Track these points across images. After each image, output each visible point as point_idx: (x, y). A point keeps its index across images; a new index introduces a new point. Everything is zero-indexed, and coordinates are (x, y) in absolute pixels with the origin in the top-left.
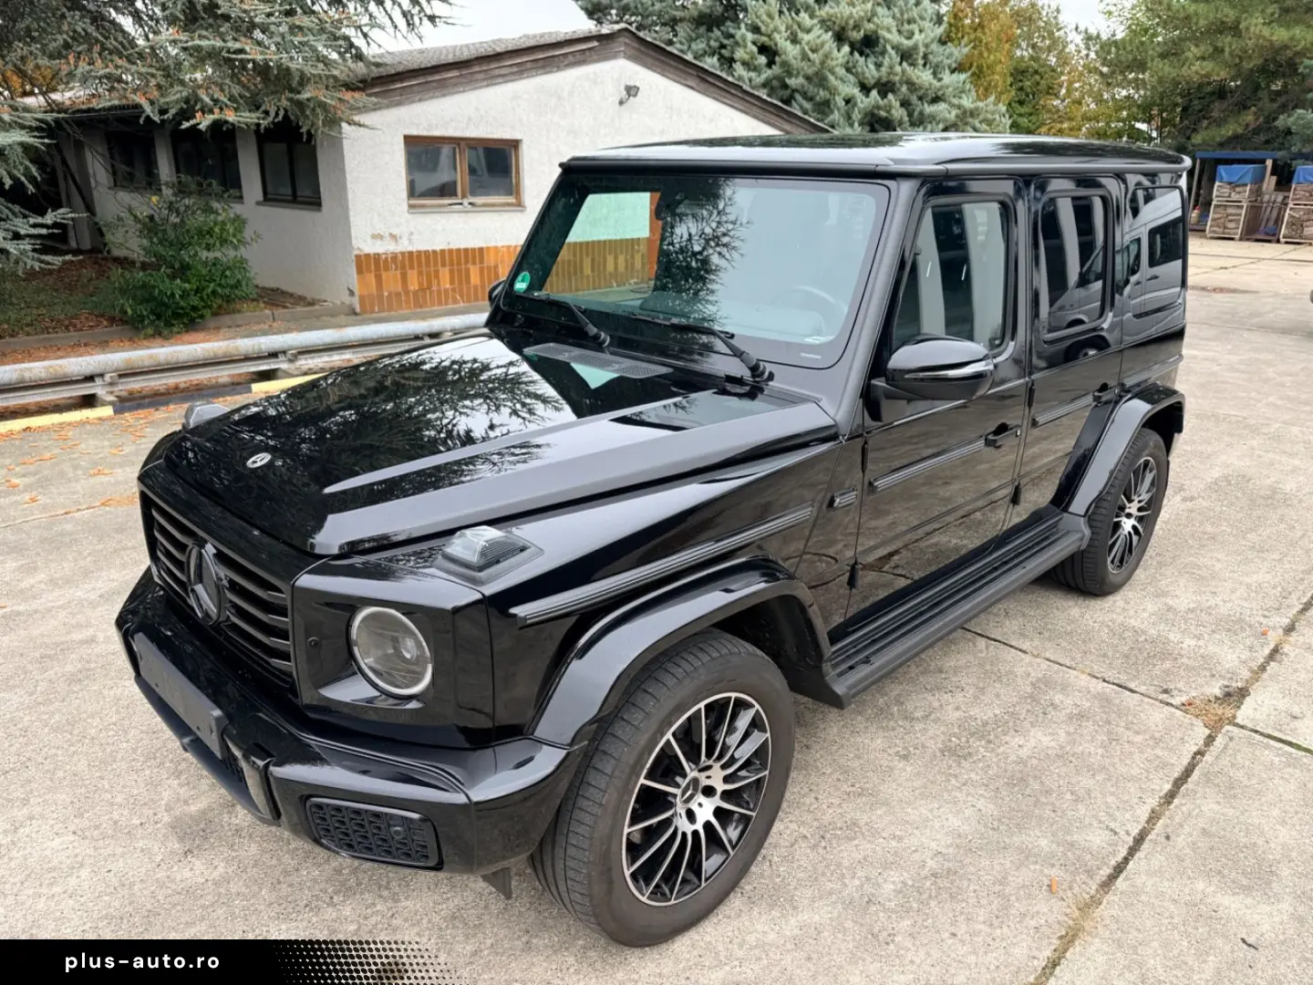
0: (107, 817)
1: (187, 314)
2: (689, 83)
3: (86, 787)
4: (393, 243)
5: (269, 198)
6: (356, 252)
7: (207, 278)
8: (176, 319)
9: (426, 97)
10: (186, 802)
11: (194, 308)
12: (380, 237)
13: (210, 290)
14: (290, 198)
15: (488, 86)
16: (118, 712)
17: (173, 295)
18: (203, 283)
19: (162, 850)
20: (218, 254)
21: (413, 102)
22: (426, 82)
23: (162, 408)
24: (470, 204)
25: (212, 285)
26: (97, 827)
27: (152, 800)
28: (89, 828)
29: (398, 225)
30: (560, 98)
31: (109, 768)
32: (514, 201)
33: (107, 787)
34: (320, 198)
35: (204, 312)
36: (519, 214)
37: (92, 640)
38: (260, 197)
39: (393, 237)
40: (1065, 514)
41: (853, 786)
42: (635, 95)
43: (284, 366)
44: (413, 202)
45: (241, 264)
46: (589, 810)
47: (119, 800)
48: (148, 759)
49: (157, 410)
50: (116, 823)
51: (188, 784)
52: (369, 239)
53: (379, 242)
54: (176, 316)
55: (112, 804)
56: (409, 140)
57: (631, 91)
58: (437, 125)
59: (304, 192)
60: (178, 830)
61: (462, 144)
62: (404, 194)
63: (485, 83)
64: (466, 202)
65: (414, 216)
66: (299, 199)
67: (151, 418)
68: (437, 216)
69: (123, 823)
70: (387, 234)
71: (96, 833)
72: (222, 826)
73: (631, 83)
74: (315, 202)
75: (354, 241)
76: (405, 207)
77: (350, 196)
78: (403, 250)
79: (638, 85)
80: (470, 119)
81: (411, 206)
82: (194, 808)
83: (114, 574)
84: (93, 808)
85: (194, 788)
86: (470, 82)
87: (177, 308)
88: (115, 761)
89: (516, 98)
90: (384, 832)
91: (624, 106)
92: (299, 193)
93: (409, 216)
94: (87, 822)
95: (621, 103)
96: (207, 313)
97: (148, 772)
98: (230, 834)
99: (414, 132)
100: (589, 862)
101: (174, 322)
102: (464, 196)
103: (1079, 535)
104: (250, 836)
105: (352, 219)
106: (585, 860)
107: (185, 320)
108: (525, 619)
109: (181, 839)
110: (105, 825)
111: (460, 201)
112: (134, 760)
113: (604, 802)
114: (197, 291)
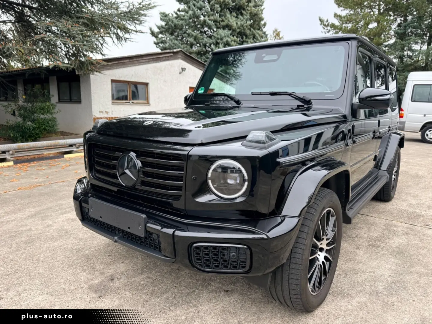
0: (59, 288)
1: (34, 136)
2: (200, 68)
3: (46, 278)
4: (106, 114)
5: (60, 101)
6: (94, 117)
7: (42, 124)
8: (29, 138)
9: (118, 67)
10: (92, 280)
11: (37, 134)
12: (102, 112)
13: (43, 128)
14: (69, 101)
15: (138, 65)
16: (50, 252)
17: (30, 129)
18: (41, 125)
19: (88, 297)
20: (46, 116)
21: (114, 69)
22: (118, 63)
23: (32, 163)
24: (132, 102)
25: (44, 126)
26: (56, 291)
27: (77, 280)
28: (53, 292)
29: (108, 108)
30: (161, 71)
31: (54, 271)
32: (146, 102)
33: (55, 277)
34: (81, 100)
35: (40, 135)
36: (148, 106)
37: (30, 230)
38: (57, 101)
39: (107, 112)
40: (380, 170)
41: (346, 258)
42: (185, 71)
43: (75, 150)
44: (113, 101)
45: (54, 120)
46: (300, 247)
47: (62, 281)
48: (69, 266)
49: (30, 163)
50: (64, 289)
51: (90, 273)
52: (98, 113)
53: (101, 114)
54: (30, 137)
55: (60, 283)
56: (113, 81)
57: (183, 69)
58: (122, 77)
59: (74, 98)
60: (93, 290)
61: (130, 83)
62: (111, 98)
63: (137, 64)
64: (131, 102)
65: (113, 106)
66: (72, 101)
67: (28, 165)
68: (121, 106)
69: (67, 289)
70: (104, 111)
71: (57, 293)
72: (111, 287)
73: (183, 67)
74: (79, 101)
75: (93, 113)
76: (111, 103)
77: (92, 98)
78: (110, 117)
79: (185, 68)
80: (132, 75)
81: (113, 103)
82: (96, 282)
83: (31, 210)
84: (52, 285)
85: (93, 275)
86: (132, 64)
87: (30, 134)
88: (55, 268)
89: (147, 69)
90: (226, 257)
91: (181, 74)
92: (72, 99)
93: (112, 106)
94: (51, 290)
95: (180, 73)
96: (41, 136)
97: (71, 271)
98: (116, 289)
99: (114, 78)
100: (301, 270)
101: (28, 139)
102: (130, 100)
103: (386, 177)
104: (125, 289)
105: (93, 106)
106: (300, 269)
107: (33, 138)
108: (282, 163)
109: (95, 292)
110: (59, 290)
111: (129, 101)
112: (64, 267)
113: (306, 244)
114: (38, 128)
